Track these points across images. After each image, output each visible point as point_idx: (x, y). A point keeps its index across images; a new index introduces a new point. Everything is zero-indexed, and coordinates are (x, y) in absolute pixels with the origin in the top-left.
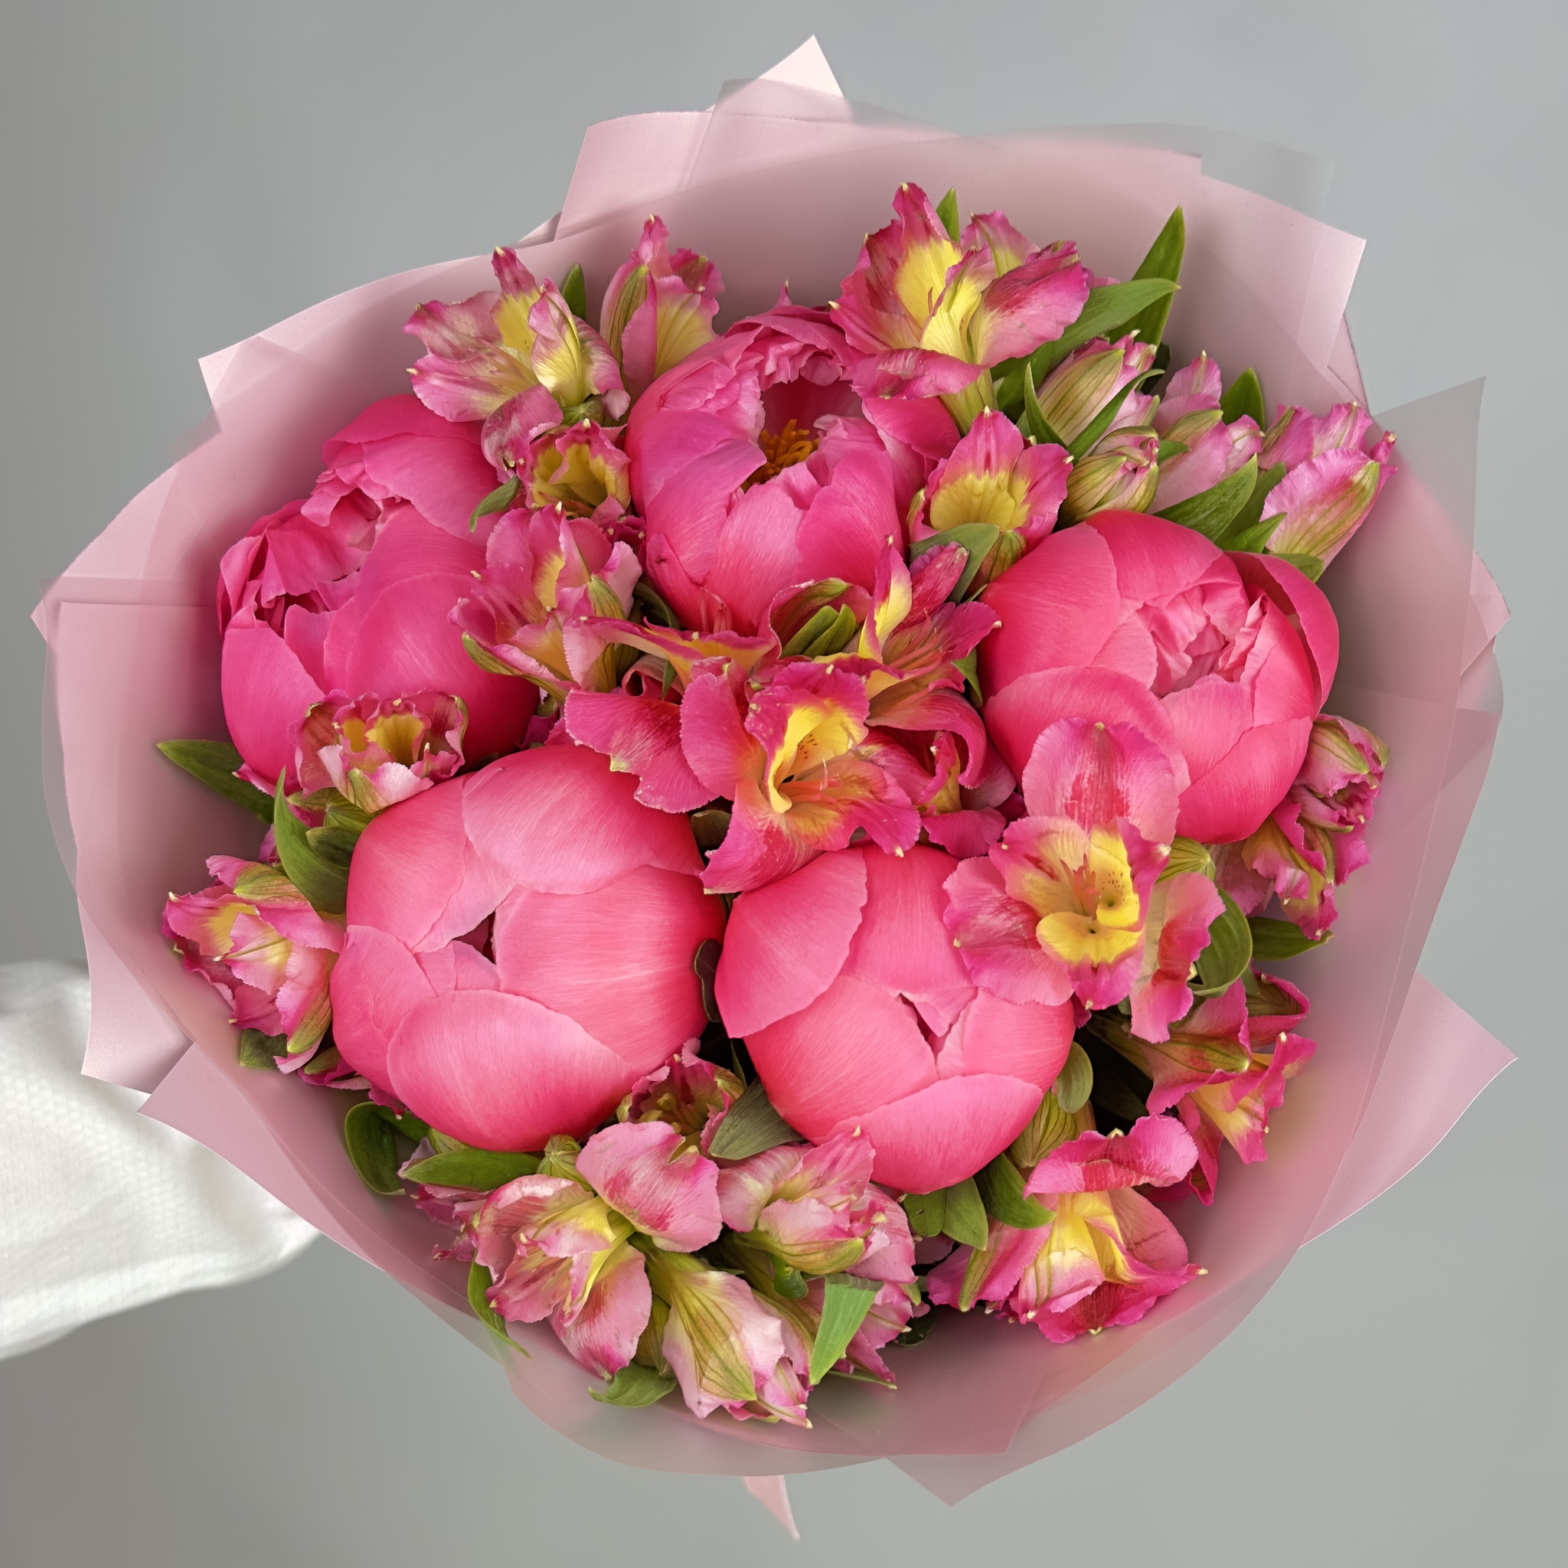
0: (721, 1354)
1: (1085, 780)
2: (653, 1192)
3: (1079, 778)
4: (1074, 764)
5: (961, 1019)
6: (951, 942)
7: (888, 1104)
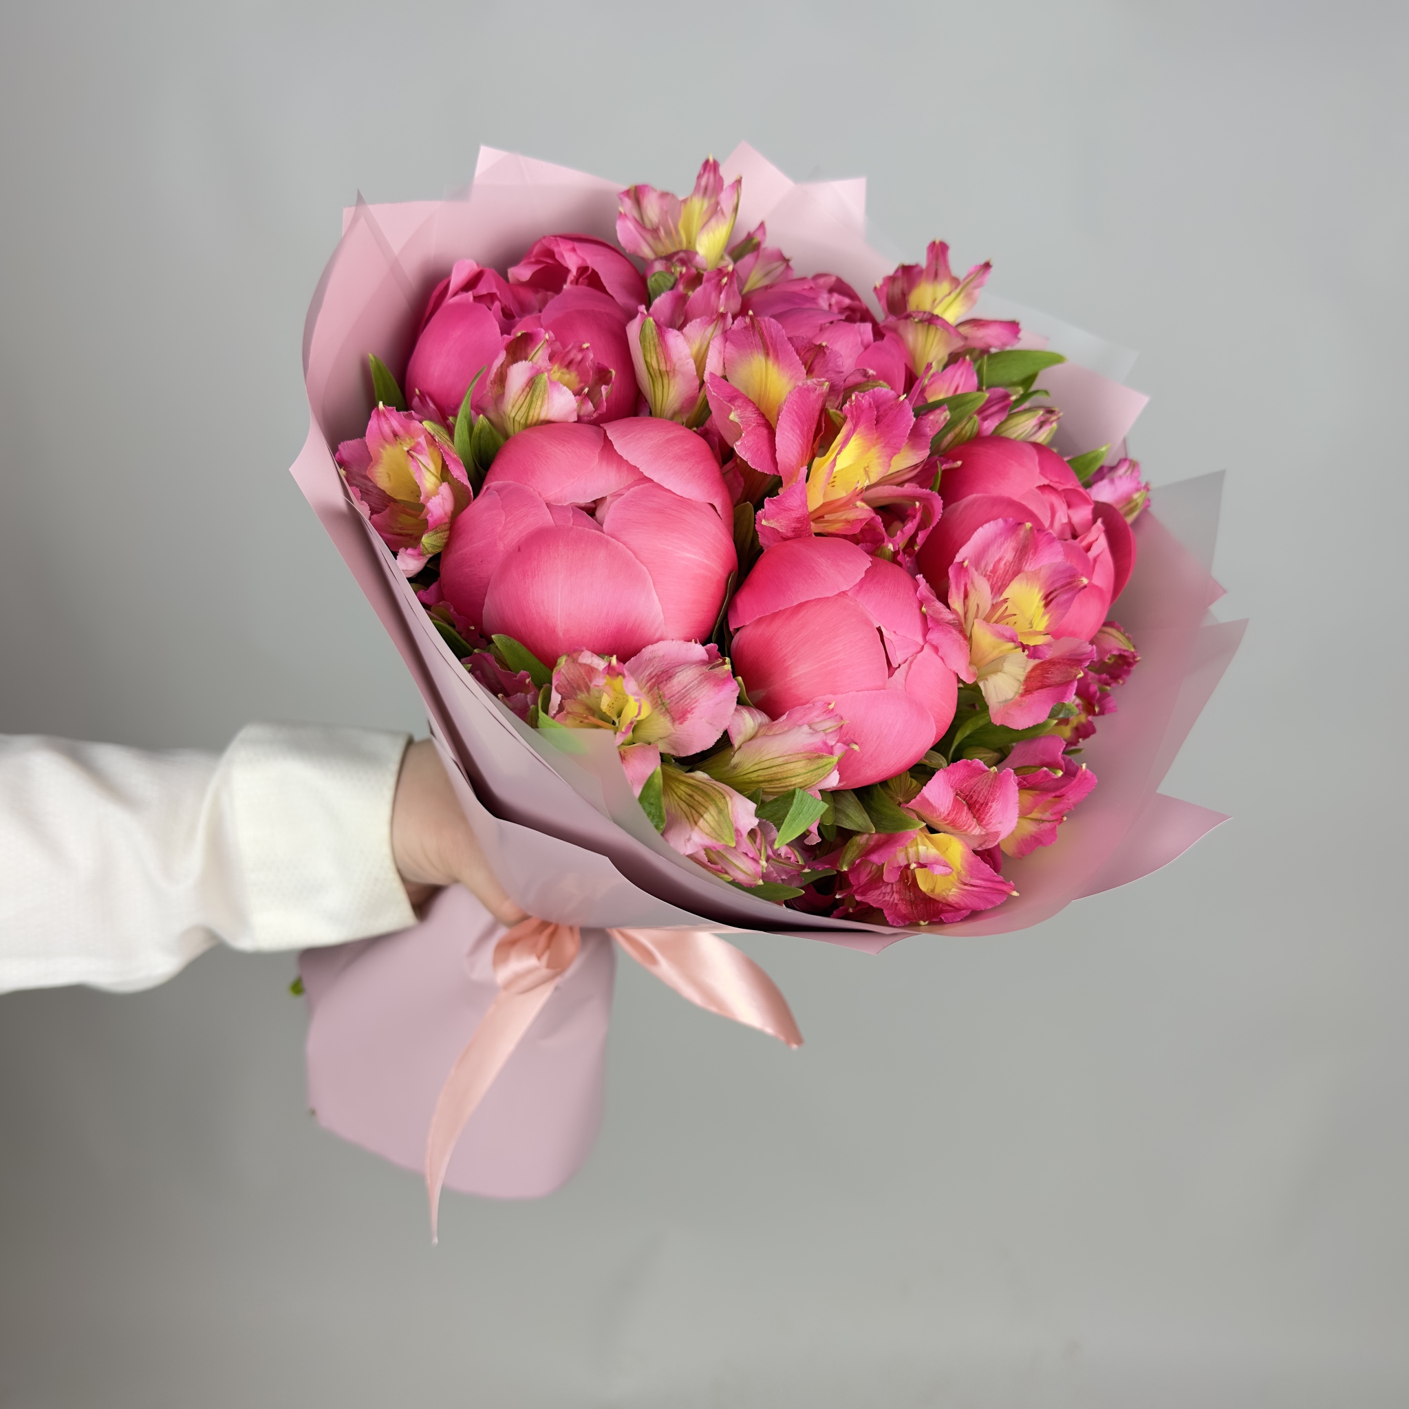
0: (720, 804)
1: (1003, 562)
2: (686, 691)
3: (1000, 560)
4: (1000, 549)
5: (908, 662)
6: (921, 609)
7: (857, 691)
